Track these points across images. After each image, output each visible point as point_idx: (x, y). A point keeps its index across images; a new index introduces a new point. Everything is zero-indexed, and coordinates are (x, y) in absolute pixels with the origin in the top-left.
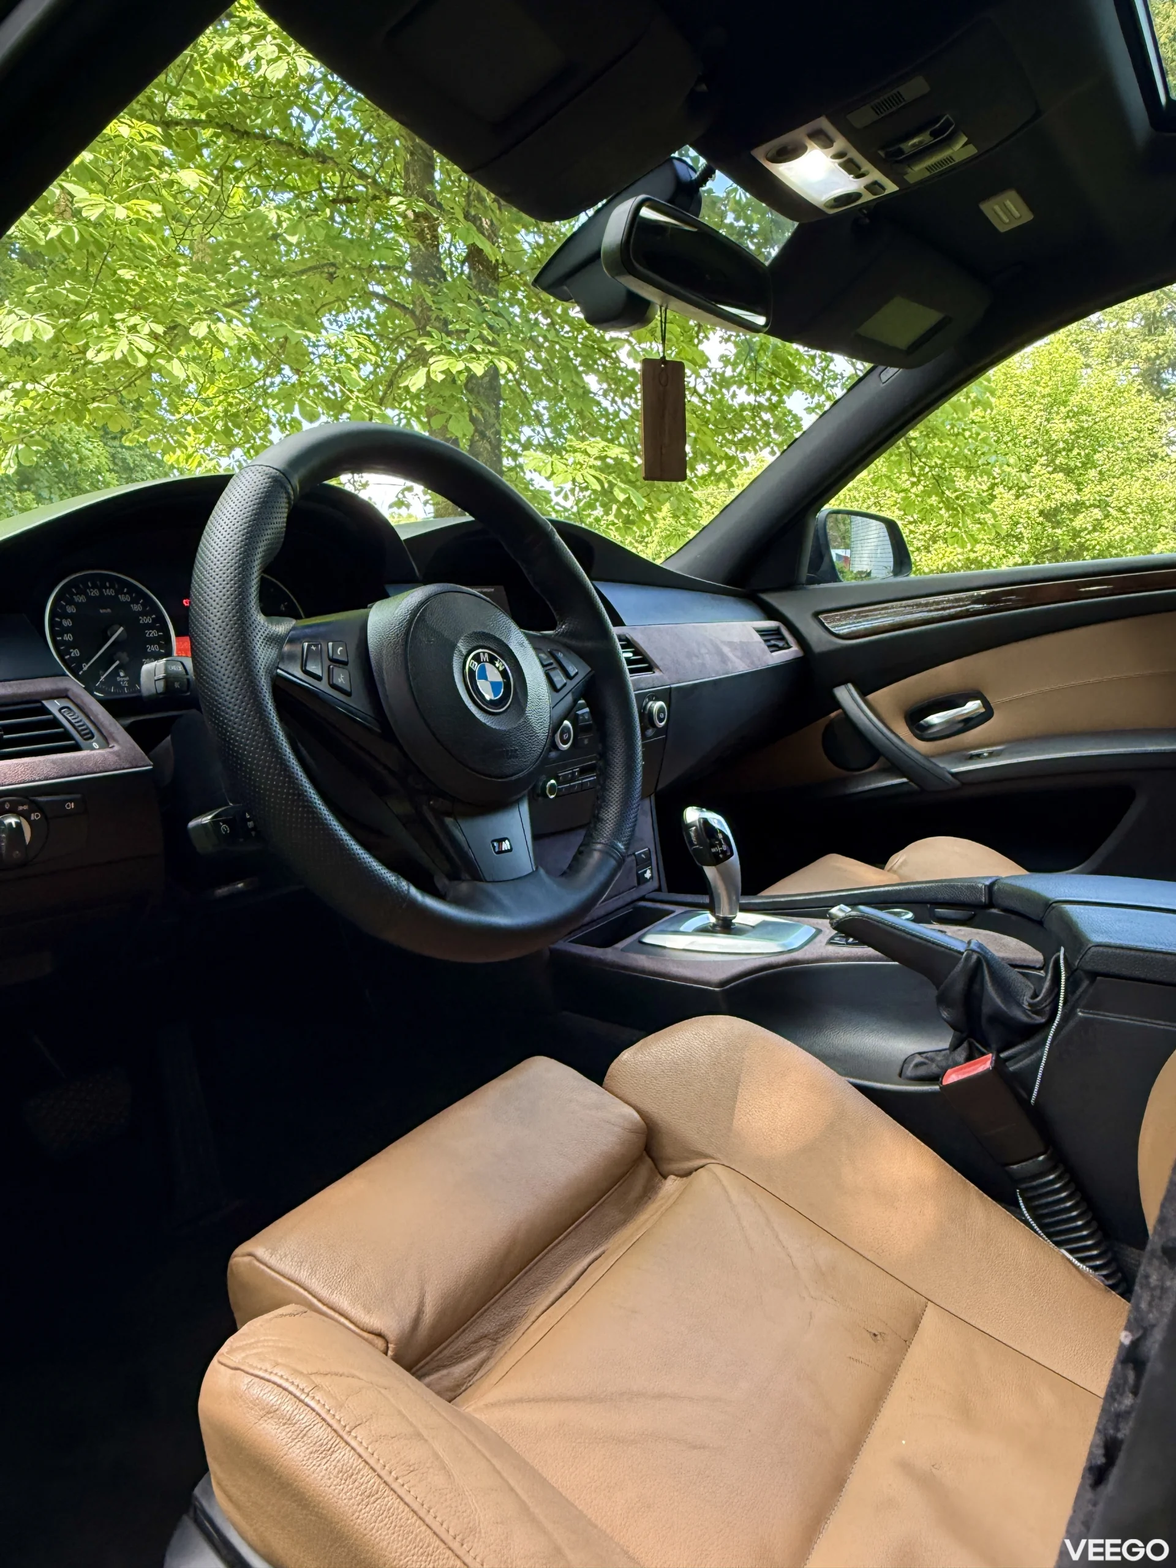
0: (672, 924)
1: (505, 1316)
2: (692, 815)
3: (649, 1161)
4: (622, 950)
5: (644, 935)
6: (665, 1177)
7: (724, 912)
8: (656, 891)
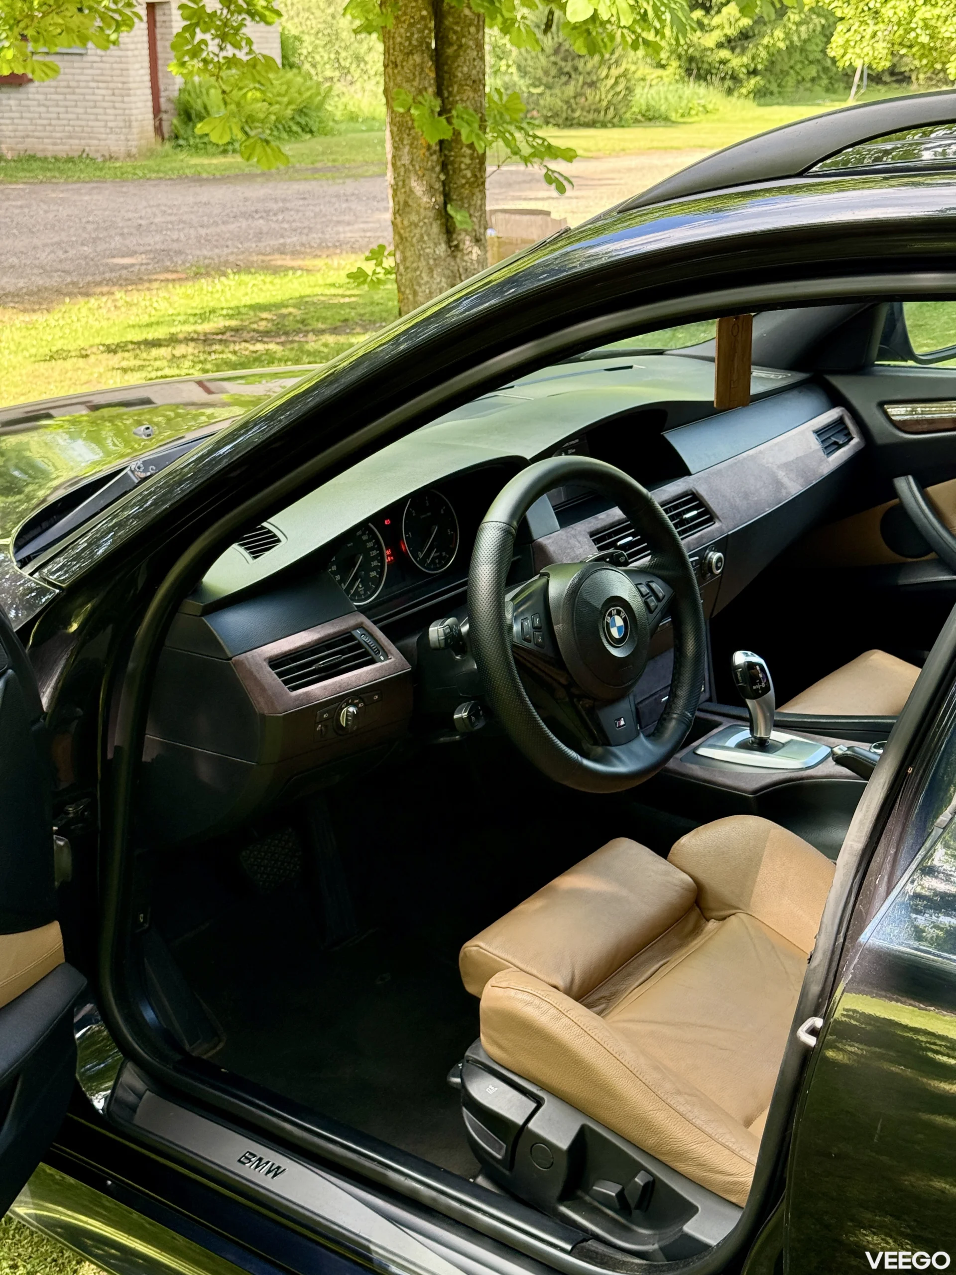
0: (719, 740)
1: (613, 989)
2: (740, 658)
3: (698, 909)
4: (681, 760)
5: (697, 747)
6: (708, 920)
7: (761, 734)
8: (707, 701)
